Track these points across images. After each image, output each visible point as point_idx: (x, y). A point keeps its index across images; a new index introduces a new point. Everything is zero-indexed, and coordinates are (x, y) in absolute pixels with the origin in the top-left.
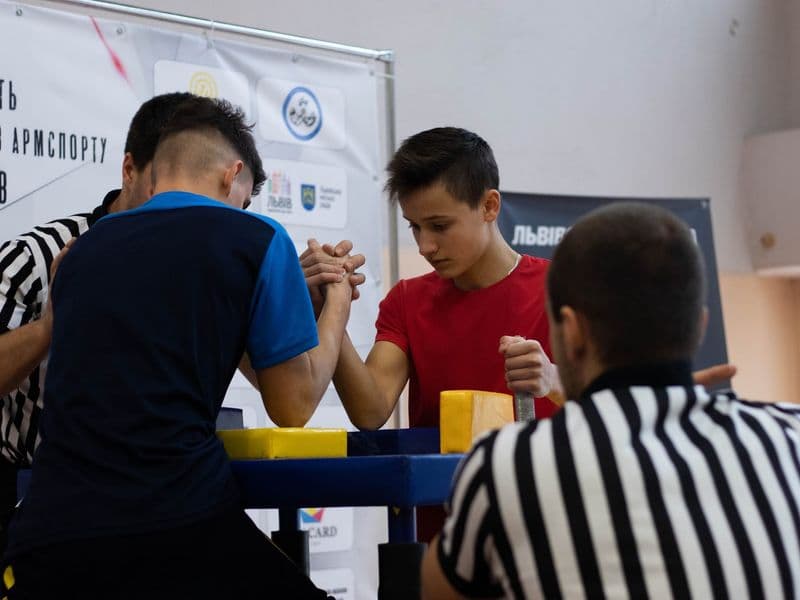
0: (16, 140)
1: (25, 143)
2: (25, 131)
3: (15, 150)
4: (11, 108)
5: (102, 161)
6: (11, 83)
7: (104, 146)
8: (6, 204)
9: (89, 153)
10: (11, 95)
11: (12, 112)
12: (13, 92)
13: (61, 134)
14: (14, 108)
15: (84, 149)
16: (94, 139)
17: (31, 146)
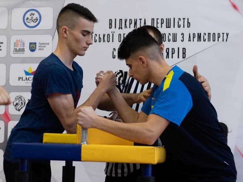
0: (190, 37)
1: (194, 38)
2: (193, 34)
3: (190, 40)
4: (188, 27)
5: (226, 41)
6: (188, 19)
7: (227, 36)
8: (186, 58)
9: (221, 39)
10: (188, 22)
11: (188, 28)
12: (189, 22)
13: (208, 34)
14: (189, 27)
15: (218, 38)
16: (223, 34)
17: (196, 39)
